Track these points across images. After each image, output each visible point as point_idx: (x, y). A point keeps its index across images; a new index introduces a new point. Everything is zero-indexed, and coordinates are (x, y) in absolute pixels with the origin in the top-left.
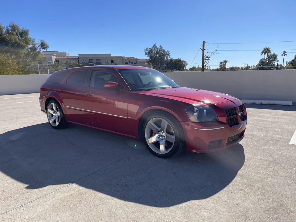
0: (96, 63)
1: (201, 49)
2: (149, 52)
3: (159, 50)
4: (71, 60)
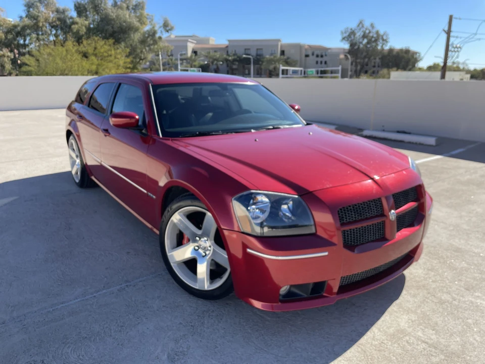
0: (255, 55)
3: (367, 32)
4: (216, 50)
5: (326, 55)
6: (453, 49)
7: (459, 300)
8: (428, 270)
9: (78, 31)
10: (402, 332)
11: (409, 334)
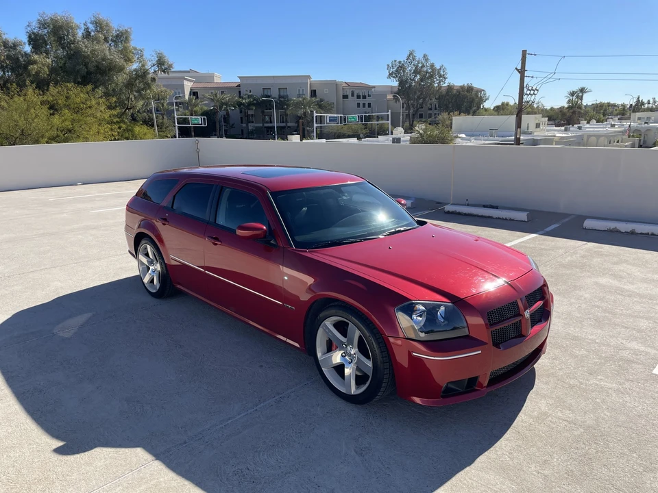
0: (277, 97)
1: (516, 68)
2: (398, 71)
3: (420, 65)
4: (224, 89)
5: (369, 96)
6: (528, 92)
7: (586, 384)
8: (554, 359)
9: (37, 73)
10: (545, 414)
11: (551, 415)
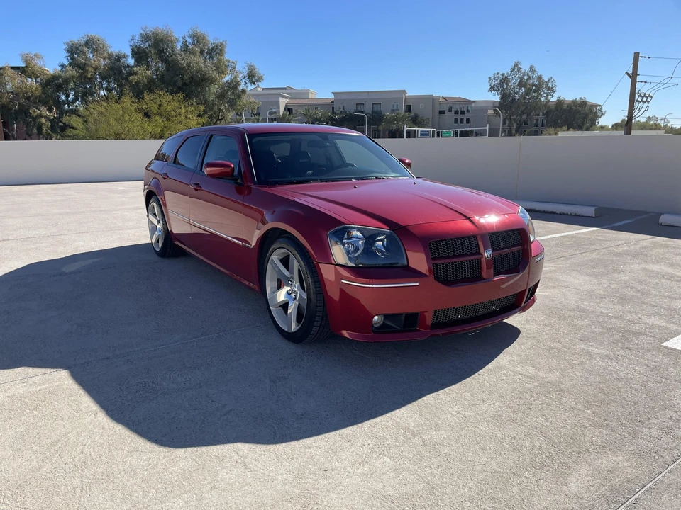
0: (371, 113)
1: (627, 73)
2: (501, 84)
3: (526, 77)
4: (317, 106)
5: (468, 111)
